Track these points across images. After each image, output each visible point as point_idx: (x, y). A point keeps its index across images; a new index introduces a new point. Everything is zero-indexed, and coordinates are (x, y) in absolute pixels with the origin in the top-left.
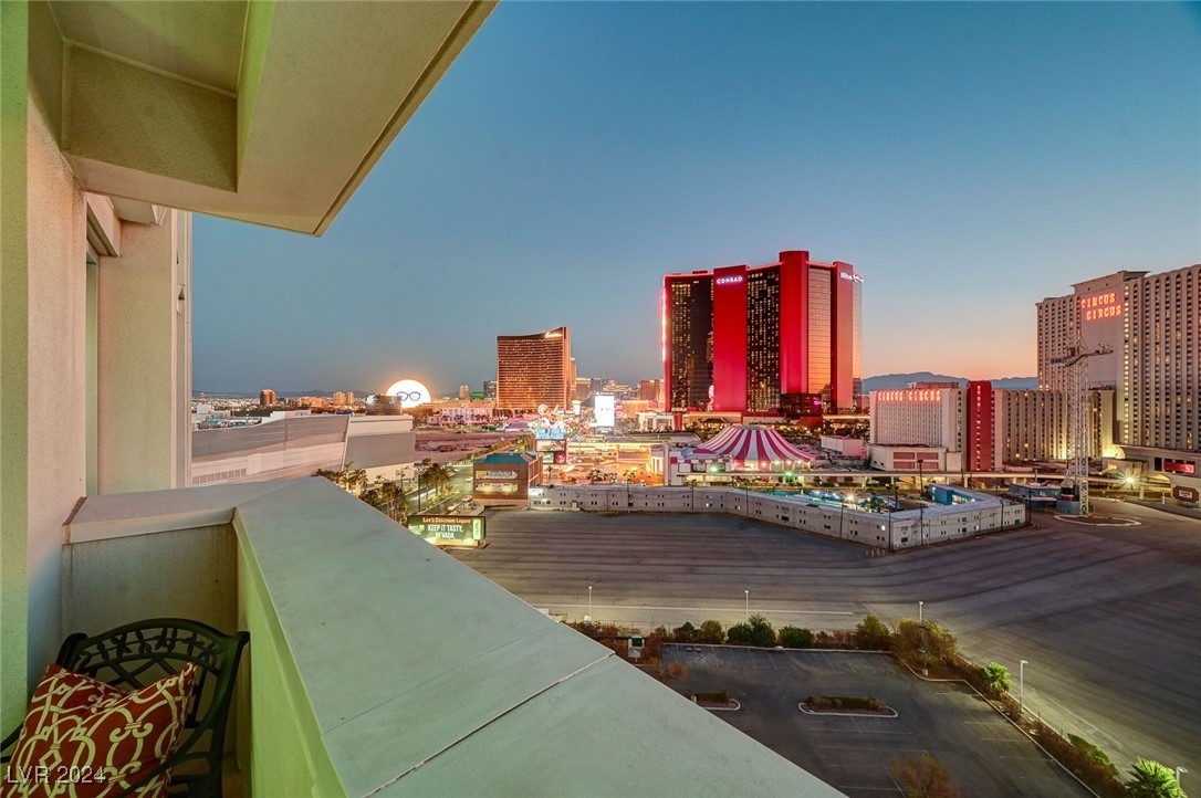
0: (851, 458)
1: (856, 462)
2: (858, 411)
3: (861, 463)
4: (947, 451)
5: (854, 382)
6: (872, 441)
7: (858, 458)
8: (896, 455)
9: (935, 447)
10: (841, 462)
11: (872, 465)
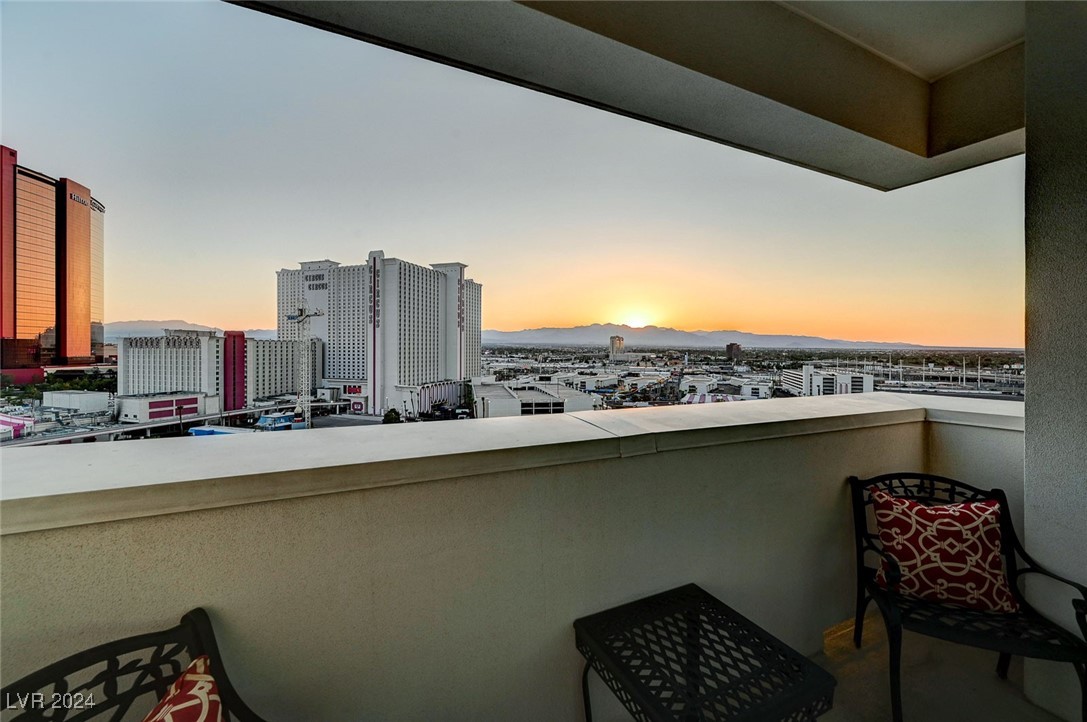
0: (91, 415)
1: (99, 419)
2: (100, 359)
3: (106, 419)
4: (206, 396)
5: (92, 327)
6: (120, 391)
7: (103, 414)
8: (152, 405)
9: (194, 393)
10: (77, 422)
11: (122, 418)
